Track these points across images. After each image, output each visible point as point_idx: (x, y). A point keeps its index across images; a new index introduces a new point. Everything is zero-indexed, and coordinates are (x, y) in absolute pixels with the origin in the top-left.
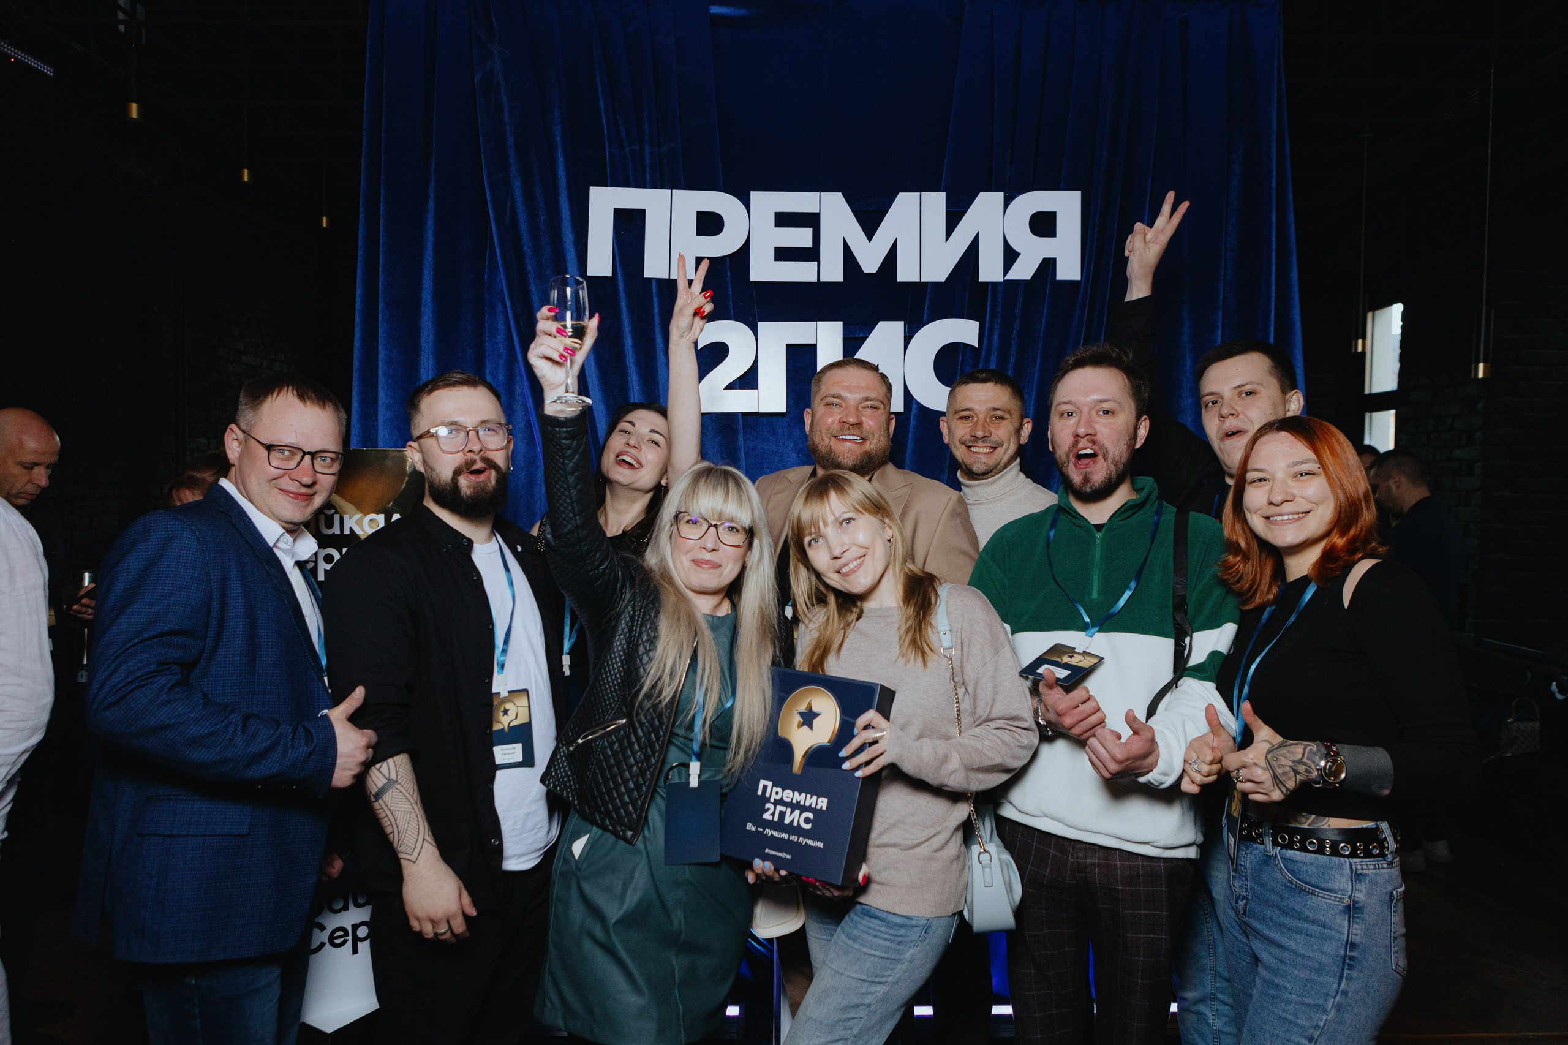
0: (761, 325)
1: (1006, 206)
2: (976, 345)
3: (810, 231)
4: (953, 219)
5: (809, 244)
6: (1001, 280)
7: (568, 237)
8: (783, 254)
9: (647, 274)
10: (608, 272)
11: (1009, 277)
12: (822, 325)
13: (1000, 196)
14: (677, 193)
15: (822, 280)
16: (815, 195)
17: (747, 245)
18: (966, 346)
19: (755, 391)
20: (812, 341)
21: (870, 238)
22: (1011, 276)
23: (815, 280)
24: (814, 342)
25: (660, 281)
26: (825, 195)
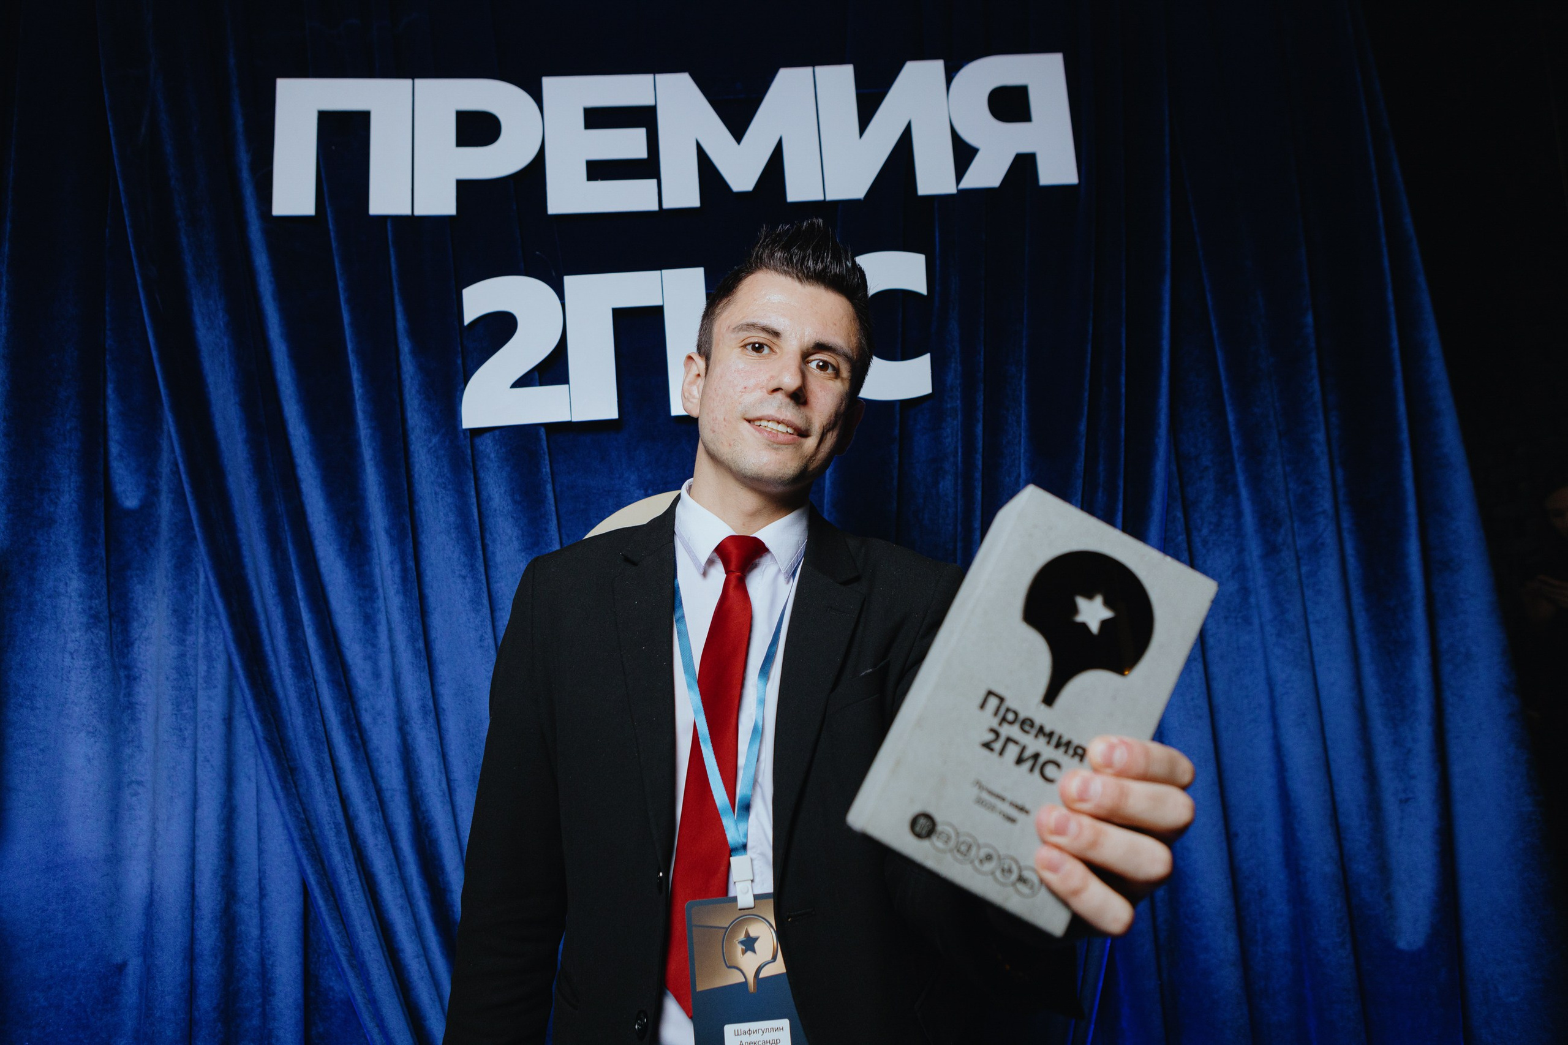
0: (569, 281)
1: (949, 81)
2: (922, 289)
3: (641, 133)
4: (868, 106)
5: (642, 153)
6: (953, 190)
7: (244, 157)
8: (599, 170)
9: (376, 208)
10: (308, 208)
11: (966, 183)
12: (671, 275)
13: (937, 67)
14: (420, 83)
15: (665, 206)
16: (647, 79)
17: (539, 160)
18: (907, 296)
19: (565, 387)
20: (655, 302)
21: (738, 137)
22: (968, 182)
23: (656, 208)
24: (659, 303)
25: (398, 221)
26: (663, 79)
